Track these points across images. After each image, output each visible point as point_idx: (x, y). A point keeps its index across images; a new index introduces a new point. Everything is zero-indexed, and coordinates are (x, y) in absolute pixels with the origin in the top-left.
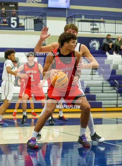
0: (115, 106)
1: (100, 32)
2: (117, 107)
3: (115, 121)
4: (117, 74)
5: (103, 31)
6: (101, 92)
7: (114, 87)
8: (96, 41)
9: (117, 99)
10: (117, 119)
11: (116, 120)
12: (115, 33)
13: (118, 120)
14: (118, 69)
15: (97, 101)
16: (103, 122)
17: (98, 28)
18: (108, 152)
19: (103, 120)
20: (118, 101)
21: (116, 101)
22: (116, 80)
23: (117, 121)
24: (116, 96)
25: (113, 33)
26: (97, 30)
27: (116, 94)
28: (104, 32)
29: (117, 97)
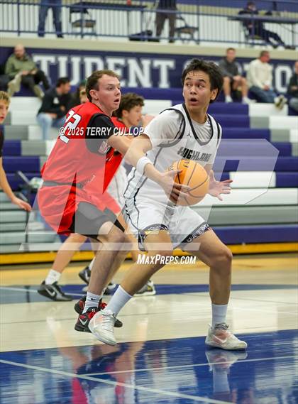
0: (21, 248)
2: (27, 251)
3: (21, 292)
4: (24, 153)
9: (26, 226)
10: (27, 287)
11: (26, 290)
12: (19, 32)
13: (30, 291)
14: (27, 139)
18: (4, 389)
20: (30, 233)
21: (24, 234)
22: (23, 172)
23: (28, 293)
24: (24, 219)
25: (12, 31)
27: (23, 214)
29: (27, 222)
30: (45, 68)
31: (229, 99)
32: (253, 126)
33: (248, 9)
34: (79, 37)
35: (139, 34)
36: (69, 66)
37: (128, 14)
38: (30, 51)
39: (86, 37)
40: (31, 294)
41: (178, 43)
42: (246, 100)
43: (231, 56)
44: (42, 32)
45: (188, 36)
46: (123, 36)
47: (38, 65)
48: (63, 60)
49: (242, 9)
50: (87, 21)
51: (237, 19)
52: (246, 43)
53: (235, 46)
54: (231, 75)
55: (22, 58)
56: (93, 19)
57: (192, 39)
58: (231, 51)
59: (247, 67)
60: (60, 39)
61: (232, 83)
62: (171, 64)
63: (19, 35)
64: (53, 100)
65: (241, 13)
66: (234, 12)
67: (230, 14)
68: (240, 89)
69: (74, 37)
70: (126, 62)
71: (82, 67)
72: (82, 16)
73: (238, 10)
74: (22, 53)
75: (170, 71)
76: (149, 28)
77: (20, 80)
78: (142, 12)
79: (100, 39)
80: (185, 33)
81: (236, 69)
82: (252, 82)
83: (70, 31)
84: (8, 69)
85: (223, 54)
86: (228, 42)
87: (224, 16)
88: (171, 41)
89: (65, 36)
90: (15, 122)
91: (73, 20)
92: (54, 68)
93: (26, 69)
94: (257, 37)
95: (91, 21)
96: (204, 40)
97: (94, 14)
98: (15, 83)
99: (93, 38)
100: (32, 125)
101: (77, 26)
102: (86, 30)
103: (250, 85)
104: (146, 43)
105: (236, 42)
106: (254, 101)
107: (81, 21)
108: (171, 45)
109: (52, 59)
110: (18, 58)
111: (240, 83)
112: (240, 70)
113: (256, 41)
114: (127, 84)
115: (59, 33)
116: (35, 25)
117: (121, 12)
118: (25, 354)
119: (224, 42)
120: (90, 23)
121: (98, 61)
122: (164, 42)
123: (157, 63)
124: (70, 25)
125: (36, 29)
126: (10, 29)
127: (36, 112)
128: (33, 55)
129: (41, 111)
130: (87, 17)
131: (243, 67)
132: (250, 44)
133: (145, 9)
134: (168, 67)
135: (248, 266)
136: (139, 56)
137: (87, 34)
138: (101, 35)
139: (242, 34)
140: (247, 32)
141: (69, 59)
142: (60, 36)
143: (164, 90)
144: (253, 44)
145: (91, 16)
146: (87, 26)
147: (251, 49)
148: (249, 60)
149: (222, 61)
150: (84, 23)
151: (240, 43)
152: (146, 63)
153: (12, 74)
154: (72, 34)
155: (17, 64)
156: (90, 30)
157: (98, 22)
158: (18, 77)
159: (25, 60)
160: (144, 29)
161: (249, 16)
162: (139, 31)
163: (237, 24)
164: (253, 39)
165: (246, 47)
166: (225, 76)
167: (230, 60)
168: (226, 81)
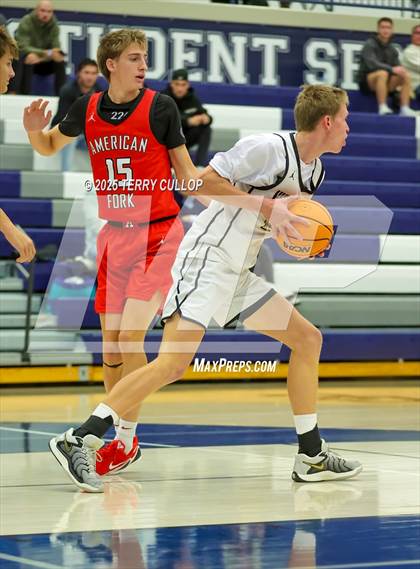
0: (17, 359)
2: (26, 363)
3: (16, 434)
4: (25, 192)
7: (11, 262)
9: (28, 320)
10: (26, 426)
11: (23, 431)
13: (30, 432)
14: (31, 169)
20: (32, 334)
21: (22, 333)
23: (26, 435)
24: (23, 308)
27: (22, 298)
29: (29, 313)
31: (384, 109)
40: (31, 438)
41: (296, 7)
43: (386, 33)
48: (96, 33)
54: (388, 66)
58: (384, 24)
62: (282, 43)
70: (205, 38)
75: (280, 56)
85: (373, 28)
86: (382, 7)
88: (284, 4)
90: (10, 138)
92: (79, 46)
96: (340, 4)
104: (241, 7)
105: (395, 8)
109: (76, 30)
114: (205, 77)
118: (17, 541)
119: (376, 7)
121: (156, 35)
123: (257, 42)
134: (277, 47)
135: (408, 399)
136: (227, 29)
143: (269, 88)
151: (402, 9)
152: (239, 41)
165: (413, 17)
166: (377, 68)
167: (385, 41)
168: (380, 79)
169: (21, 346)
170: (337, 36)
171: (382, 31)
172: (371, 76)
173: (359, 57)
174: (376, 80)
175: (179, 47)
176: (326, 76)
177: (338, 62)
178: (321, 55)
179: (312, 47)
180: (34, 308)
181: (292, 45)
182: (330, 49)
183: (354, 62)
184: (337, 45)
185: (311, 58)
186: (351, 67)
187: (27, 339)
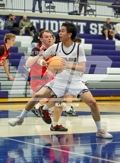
0: (24, 96)
1: (7, 9)
2: (26, 97)
4: (26, 58)
5: (10, 8)
6: (7, 79)
8: (2, 19)
9: (26, 87)
12: (25, 10)
15: (2, 90)
16: (9, 114)
17: (4, 3)
19: (9, 113)
20: (27, 90)
24: (25, 84)
25: (22, 10)
26: (3, 6)
27: (25, 82)
28: (12, 8)
30: (35, 25)
31: (107, 39)
32: (117, 49)
33: (116, 3)
34: (49, 13)
35: (72, 12)
36: (44, 24)
37: (68, 4)
38: (29, 18)
39: (51, 13)
41: (88, 16)
42: (114, 39)
43: (109, 22)
44: (34, 10)
45: (92, 13)
46: (66, 13)
47: (32, 23)
48: (42, 22)
49: (113, 3)
50: (52, 6)
51: (111, 7)
52: (114, 17)
53: (110, 18)
54: (108, 29)
55: (26, 21)
56: (54, 5)
57: (93, 14)
58: (108, 19)
59: (115, 26)
60: (41, 13)
61: (109, 32)
62: (85, 24)
63: (25, 11)
64: (37, 37)
65: (113, 4)
66: (110, 4)
67: (108, 5)
68: (112, 34)
69: (46, 12)
71: (50, 24)
72: (50, 5)
73: (112, 3)
74: (26, 18)
75: (84, 27)
76: (76, 10)
77: (25, 29)
78: (74, 3)
79: (57, 13)
80: (91, 12)
81: (111, 27)
82: (117, 32)
83: (45, 10)
84: (20, 25)
85: (105, 20)
86: (108, 16)
87: (106, 6)
88: (85, 15)
89: (43, 12)
90: (22, 46)
91: (46, 6)
92: (38, 25)
93: (27, 25)
94: (119, 14)
95: (53, 6)
96: (98, 15)
97: (55, 4)
98: (23, 31)
99: (54, 13)
100: (29, 47)
101: (48, 8)
102: (51, 10)
103: (116, 33)
104: (75, 16)
105: (111, 16)
106: (117, 40)
107: (49, 6)
108: (85, 16)
109: (38, 21)
110: (24, 20)
111: (112, 32)
112: (112, 27)
113: (118, 16)
115: (40, 11)
116: (31, 8)
117: (65, 3)
118: (24, 138)
119: (106, 16)
120: (53, 7)
121: (56, 22)
122: (82, 16)
123: (79, 24)
124: (45, 8)
125: (32, 9)
126: (21, 9)
127: (31, 42)
128: (30, 19)
129: (33, 42)
130: (52, 5)
131: (113, 26)
132: (116, 17)
133: (75, 2)
134: (83, 25)
135: (113, 105)
136: (72, 21)
137: (52, 11)
138: (57, 12)
139: (113, 13)
140: (115, 12)
141: (44, 21)
142: (41, 12)
143: (82, 34)
144: (117, 17)
145: (53, 5)
146: (52, 8)
147: (117, 19)
148: (116, 23)
149: (105, 23)
150: (51, 7)
151: (112, 16)
152: (75, 23)
153: (22, 27)
154: (46, 11)
155: (24, 23)
156: (53, 10)
157: (56, 7)
158: (24, 28)
159: (27, 21)
160: (74, 10)
161: (116, 6)
162: (72, 11)
163: (111, 9)
164: (117, 15)
165: (115, 18)
166: (106, 29)
167: (108, 23)
168: (106, 32)
169: (25, 93)
170: (97, 22)
171: (108, 21)
172: (104, 31)
173: (102, 27)
174: (105, 32)
175: (61, 25)
176: (95, 31)
177: (97, 28)
178: (94, 27)
179: (92, 25)
180: (28, 84)
181: (87, 24)
182: (95, 25)
183: (101, 28)
184: (97, 24)
185: (91, 27)
186: (100, 29)
187: (26, 91)
